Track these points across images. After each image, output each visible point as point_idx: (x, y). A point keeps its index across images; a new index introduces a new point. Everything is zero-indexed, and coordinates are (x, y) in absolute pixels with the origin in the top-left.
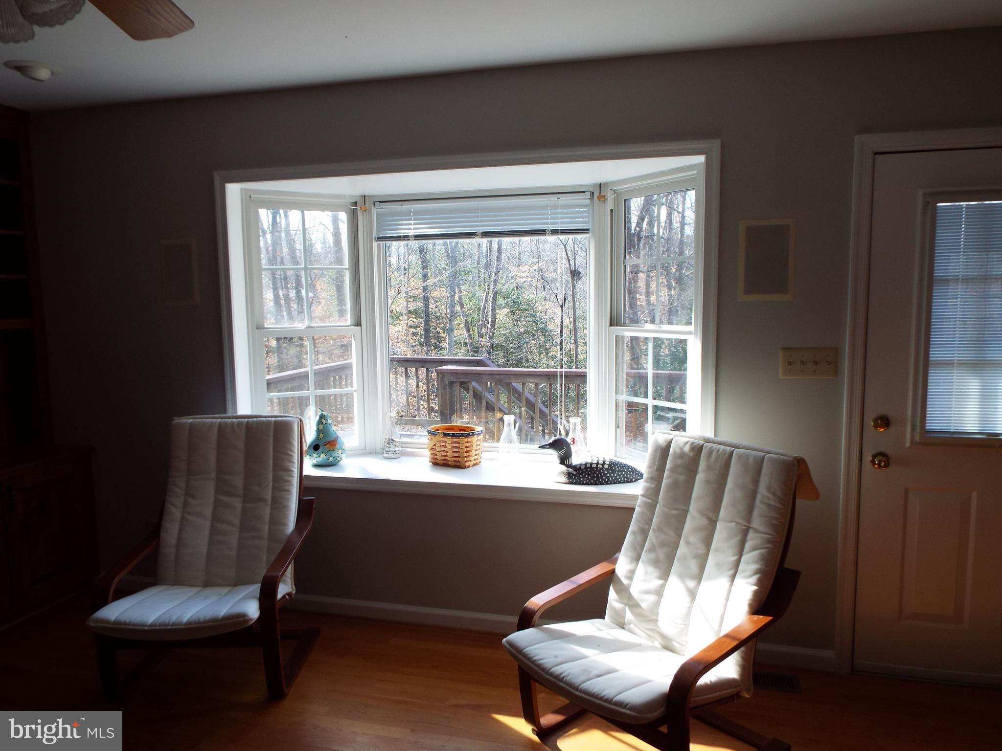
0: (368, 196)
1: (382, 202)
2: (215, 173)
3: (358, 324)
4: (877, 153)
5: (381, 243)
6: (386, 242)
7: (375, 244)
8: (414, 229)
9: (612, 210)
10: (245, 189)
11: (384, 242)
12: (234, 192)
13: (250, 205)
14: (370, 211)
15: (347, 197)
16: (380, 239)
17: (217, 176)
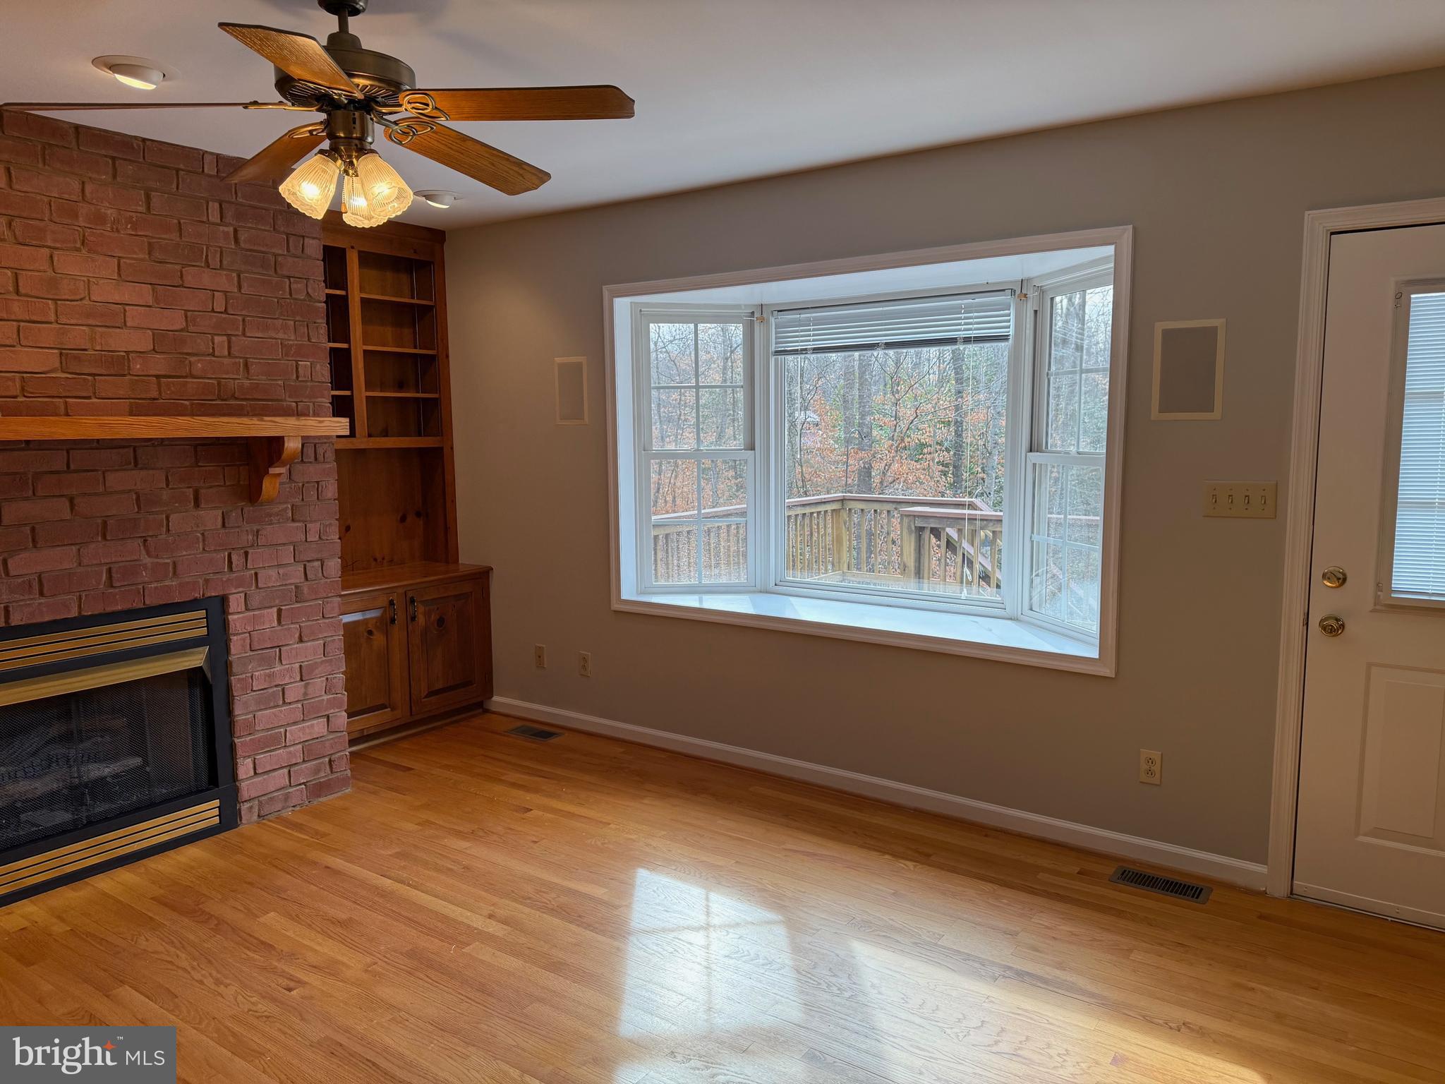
0: (766, 305)
1: (781, 311)
2: (604, 287)
3: (751, 447)
4: (1332, 233)
5: (779, 357)
6: (785, 356)
7: (772, 360)
8: (814, 341)
9: (1036, 312)
10: (635, 303)
11: (783, 357)
12: (623, 308)
13: (641, 321)
14: (768, 321)
15: (743, 307)
16: (778, 353)
17: (606, 290)
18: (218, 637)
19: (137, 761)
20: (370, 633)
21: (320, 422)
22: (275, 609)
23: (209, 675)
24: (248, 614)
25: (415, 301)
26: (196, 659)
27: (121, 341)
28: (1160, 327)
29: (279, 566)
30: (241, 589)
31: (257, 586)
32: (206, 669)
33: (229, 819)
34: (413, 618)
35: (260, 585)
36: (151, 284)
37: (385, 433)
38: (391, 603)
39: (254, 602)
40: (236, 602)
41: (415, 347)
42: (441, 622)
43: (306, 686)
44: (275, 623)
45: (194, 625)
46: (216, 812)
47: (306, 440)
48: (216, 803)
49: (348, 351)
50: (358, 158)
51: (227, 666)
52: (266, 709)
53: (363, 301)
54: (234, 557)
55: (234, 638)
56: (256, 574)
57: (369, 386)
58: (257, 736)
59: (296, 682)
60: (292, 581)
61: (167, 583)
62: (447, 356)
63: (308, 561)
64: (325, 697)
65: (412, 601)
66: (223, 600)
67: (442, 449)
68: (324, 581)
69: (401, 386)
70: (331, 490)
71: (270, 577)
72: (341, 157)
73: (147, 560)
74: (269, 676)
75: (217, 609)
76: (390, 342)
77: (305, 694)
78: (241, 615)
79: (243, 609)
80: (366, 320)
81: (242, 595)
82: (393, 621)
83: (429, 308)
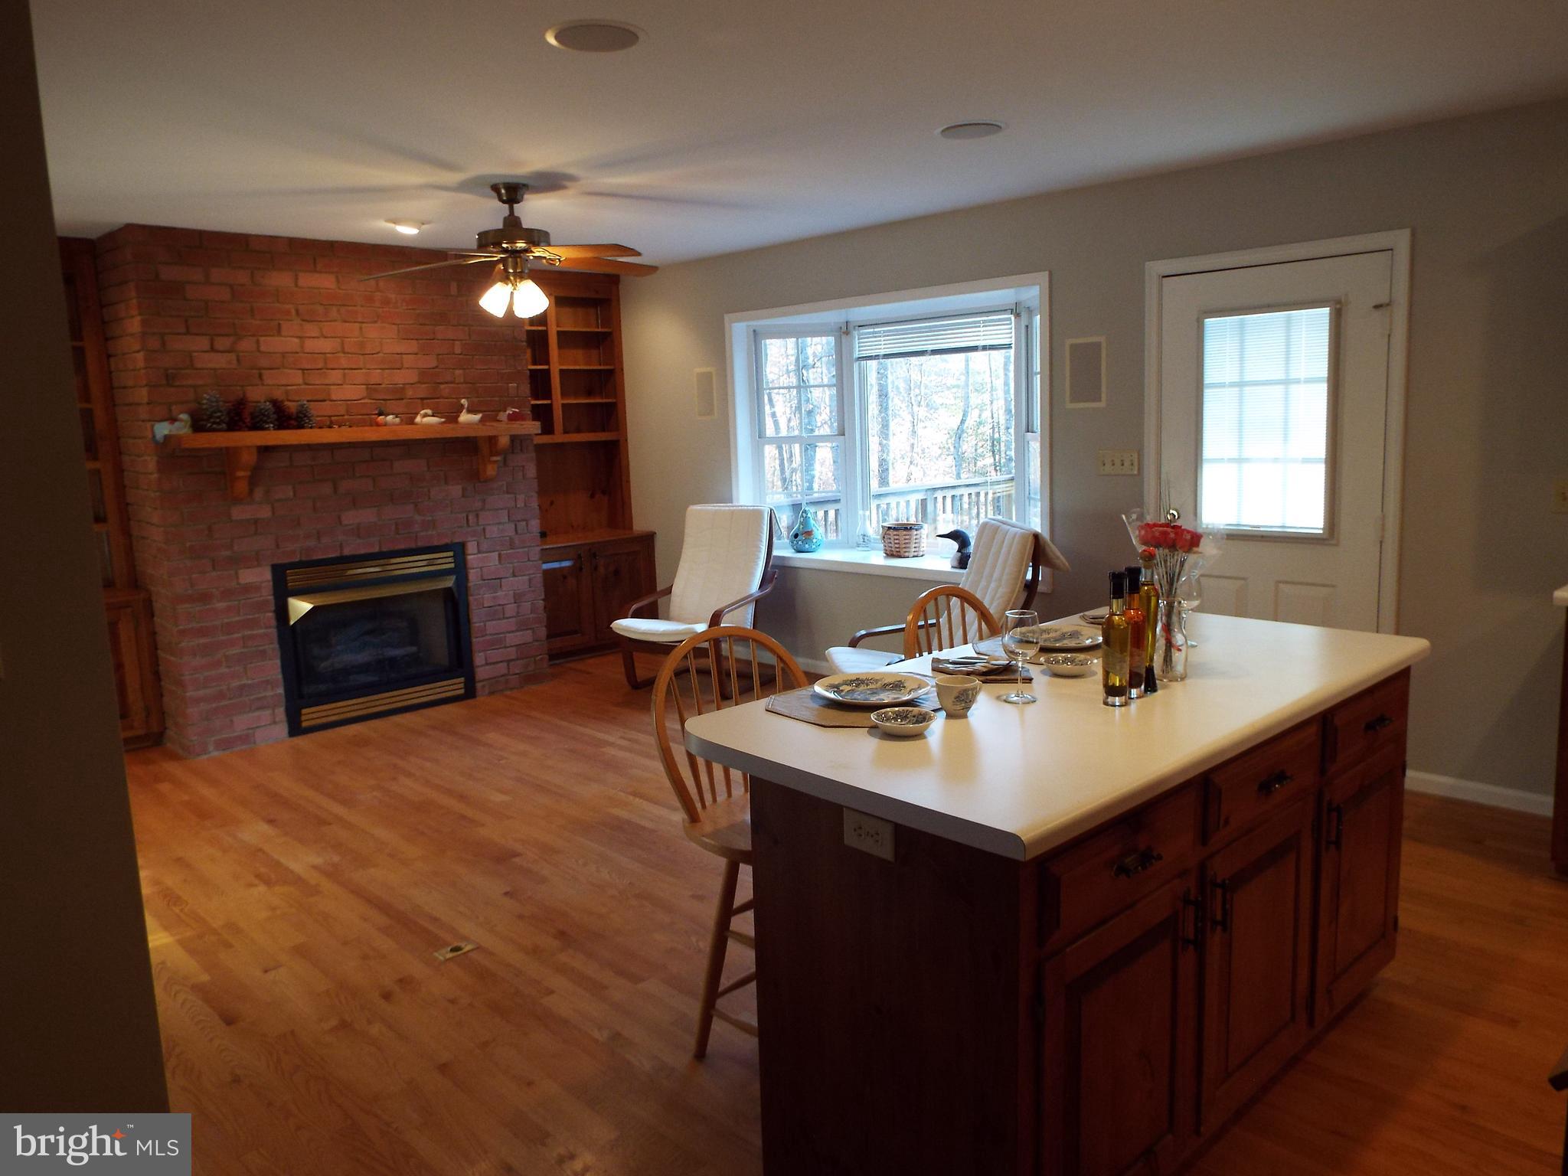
0: (850, 322)
1: (862, 326)
2: (724, 316)
3: (843, 433)
4: (1162, 277)
5: (861, 362)
6: (866, 361)
7: (856, 364)
8: (884, 349)
9: (1027, 326)
10: (750, 325)
11: (864, 361)
12: (739, 330)
13: (755, 339)
14: (852, 334)
15: (834, 324)
16: (860, 358)
17: (727, 317)
18: (460, 569)
19: (414, 649)
20: (565, 577)
21: (522, 425)
22: (497, 553)
23: (456, 594)
24: (480, 555)
25: (600, 330)
26: (449, 582)
27: (401, 377)
28: (1069, 342)
29: (499, 523)
30: (475, 539)
31: (485, 538)
32: (455, 590)
33: (470, 693)
34: (596, 568)
35: (487, 536)
36: (416, 339)
37: (578, 431)
38: (579, 557)
39: (485, 546)
40: (471, 547)
41: (600, 365)
42: (616, 572)
43: (518, 607)
44: (497, 563)
45: (445, 561)
46: (462, 685)
47: (513, 438)
48: (462, 679)
49: (548, 371)
50: (520, 282)
51: (467, 588)
52: (492, 620)
53: (559, 333)
54: (470, 518)
55: (471, 571)
56: (484, 529)
57: (564, 395)
58: (488, 638)
59: (511, 604)
60: (506, 534)
61: (430, 533)
62: (622, 370)
63: (518, 521)
64: (531, 616)
65: (595, 555)
66: (463, 546)
67: (618, 441)
68: (528, 535)
69: (589, 393)
70: (532, 471)
71: (493, 531)
72: (511, 282)
73: (418, 518)
74: (494, 598)
75: (459, 550)
76: (579, 361)
77: (518, 612)
78: (476, 556)
79: (476, 552)
80: (560, 346)
81: (476, 543)
82: (581, 569)
83: (610, 334)
